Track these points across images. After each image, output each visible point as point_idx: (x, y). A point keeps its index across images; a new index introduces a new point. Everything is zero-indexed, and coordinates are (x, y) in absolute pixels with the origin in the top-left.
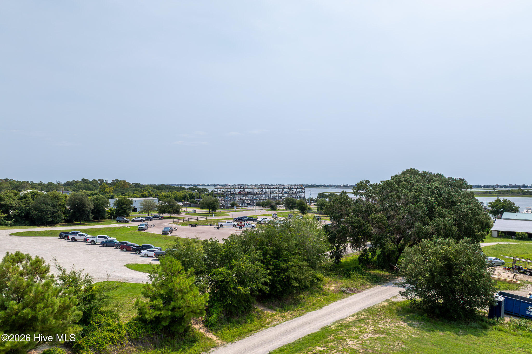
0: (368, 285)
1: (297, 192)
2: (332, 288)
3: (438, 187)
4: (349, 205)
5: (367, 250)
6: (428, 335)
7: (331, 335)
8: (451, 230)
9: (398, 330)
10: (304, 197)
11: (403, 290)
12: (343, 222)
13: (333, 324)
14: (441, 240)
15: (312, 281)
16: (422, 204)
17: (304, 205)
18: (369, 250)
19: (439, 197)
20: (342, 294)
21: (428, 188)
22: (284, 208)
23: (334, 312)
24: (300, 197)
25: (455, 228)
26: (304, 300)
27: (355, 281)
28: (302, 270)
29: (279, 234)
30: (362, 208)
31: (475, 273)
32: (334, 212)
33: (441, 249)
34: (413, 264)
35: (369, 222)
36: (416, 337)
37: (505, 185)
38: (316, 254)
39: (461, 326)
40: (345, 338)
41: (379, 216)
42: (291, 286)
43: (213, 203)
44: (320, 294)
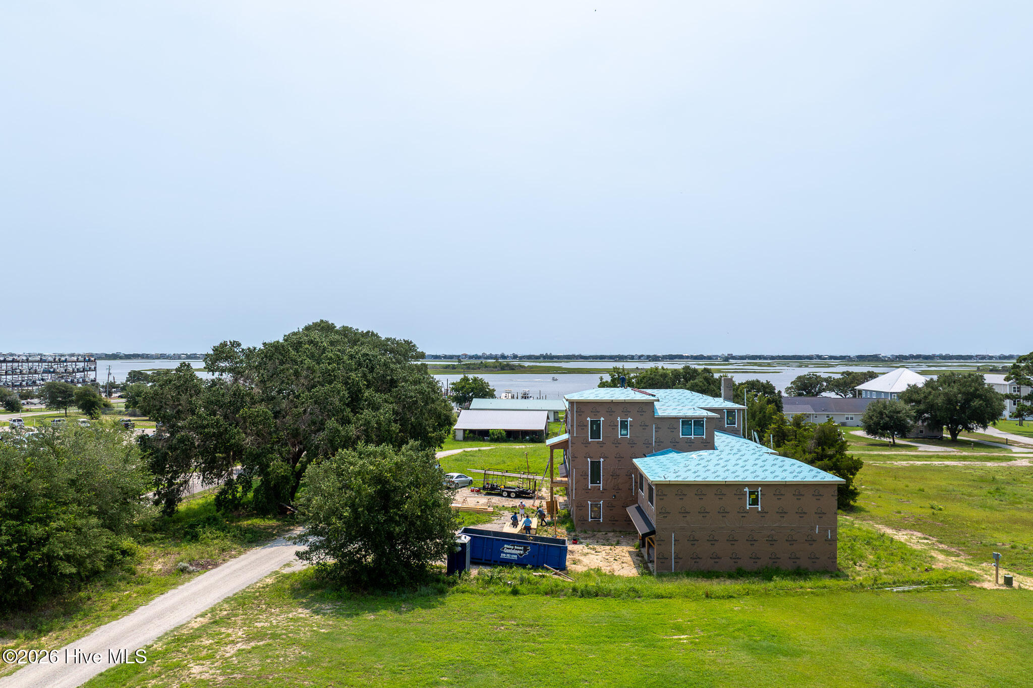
0: (235, 549)
1: (78, 369)
2: (158, 567)
3: (367, 355)
4: (195, 391)
5: (233, 480)
6: (348, 623)
7: (154, 663)
8: (388, 431)
9: (292, 625)
10: (95, 380)
11: (303, 548)
12: (182, 428)
13: (160, 639)
14: (371, 448)
15: (111, 558)
16: (339, 386)
17: (94, 396)
18: (237, 481)
19: (370, 373)
20: (180, 576)
21: (351, 357)
22: (43, 406)
23: (160, 615)
24: (84, 381)
25: (395, 427)
26: (89, 602)
27: (208, 546)
28: (85, 537)
29: (25, 461)
30: (223, 395)
31: (425, 501)
32: (162, 406)
33: (370, 463)
34: (321, 496)
35: (237, 425)
36: (326, 632)
37: (476, 355)
38: (120, 498)
39: (404, 596)
40: (185, 662)
41: (258, 412)
42: (56, 574)
44: (128, 583)
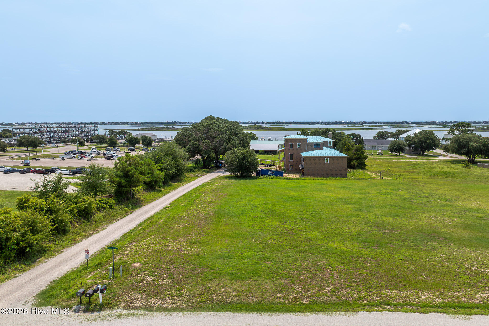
0: (205, 173)
1: (92, 130)
19: (231, 131)
20: (197, 177)
24: (94, 134)
37: (245, 122)
43: (35, 141)
